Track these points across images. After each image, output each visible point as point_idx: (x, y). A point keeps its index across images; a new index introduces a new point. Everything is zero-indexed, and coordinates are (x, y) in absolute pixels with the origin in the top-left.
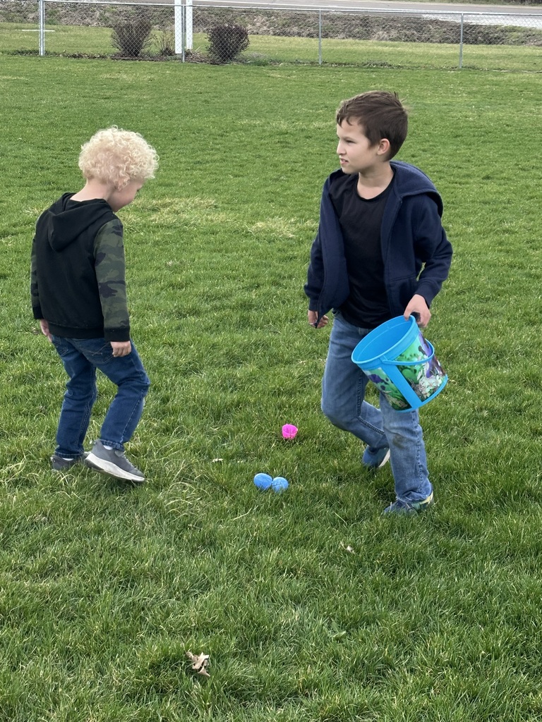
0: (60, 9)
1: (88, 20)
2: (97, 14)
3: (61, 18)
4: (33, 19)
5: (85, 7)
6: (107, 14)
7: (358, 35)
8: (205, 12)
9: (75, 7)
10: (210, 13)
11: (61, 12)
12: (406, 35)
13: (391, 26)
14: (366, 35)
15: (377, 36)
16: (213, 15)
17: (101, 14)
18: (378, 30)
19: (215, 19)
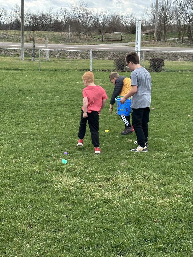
0: (66, 53)
1: (76, 57)
2: (79, 55)
3: (67, 56)
4: (57, 57)
5: (74, 52)
6: (83, 55)
7: (173, 60)
8: (117, 53)
9: (70, 52)
10: (119, 53)
11: (66, 54)
12: (190, 59)
13: (184, 56)
14: (176, 59)
15: (180, 60)
16: (120, 54)
17: (81, 55)
18: (180, 58)
19: (121, 55)
